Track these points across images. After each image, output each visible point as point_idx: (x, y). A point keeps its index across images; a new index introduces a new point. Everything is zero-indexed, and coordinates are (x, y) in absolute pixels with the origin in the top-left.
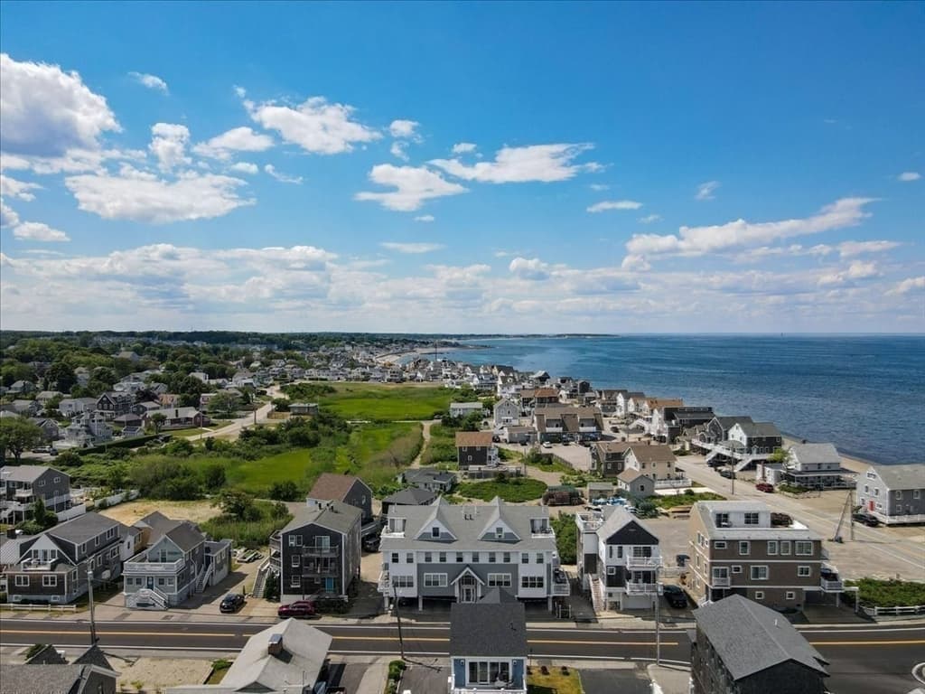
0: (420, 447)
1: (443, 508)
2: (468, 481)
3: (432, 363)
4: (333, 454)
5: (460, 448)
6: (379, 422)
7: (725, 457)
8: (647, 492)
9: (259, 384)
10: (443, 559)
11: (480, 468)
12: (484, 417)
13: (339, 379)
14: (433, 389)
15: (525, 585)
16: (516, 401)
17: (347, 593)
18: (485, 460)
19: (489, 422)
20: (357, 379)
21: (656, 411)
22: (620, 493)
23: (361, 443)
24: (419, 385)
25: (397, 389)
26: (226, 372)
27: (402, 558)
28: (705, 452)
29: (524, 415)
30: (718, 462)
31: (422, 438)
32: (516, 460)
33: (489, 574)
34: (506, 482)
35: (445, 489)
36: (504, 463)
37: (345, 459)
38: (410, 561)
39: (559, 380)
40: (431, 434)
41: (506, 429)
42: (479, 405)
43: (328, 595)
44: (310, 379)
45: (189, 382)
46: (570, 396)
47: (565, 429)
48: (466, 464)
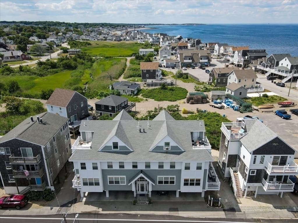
0: (124, 70)
1: (123, 122)
2: (147, 88)
3: (133, 33)
4: (82, 74)
5: (143, 70)
6: (107, 58)
7: (275, 74)
8: (243, 96)
9: (59, 42)
10: (122, 166)
11: (152, 81)
12: (155, 55)
13: (94, 40)
14: (133, 44)
15: (186, 184)
16: (169, 48)
17: (54, 185)
18: (155, 76)
19: (157, 58)
20: (102, 40)
21: (236, 52)
22: (228, 97)
23: (98, 67)
24: (127, 42)
25: (118, 44)
26: (46, 36)
27: (89, 166)
28: (264, 72)
29: (172, 54)
30: (272, 77)
31: (126, 65)
32: (170, 76)
33: (158, 176)
34: (166, 89)
35: (134, 93)
36: (164, 78)
37: (88, 76)
38: (95, 168)
39: (187, 39)
40: (130, 63)
41: (164, 61)
42: (152, 50)
43: (38, 188)
44: (82, 40)
45: (22, 39)
46: (192, 46)
47: (193, 61)
48: (146, 79)
